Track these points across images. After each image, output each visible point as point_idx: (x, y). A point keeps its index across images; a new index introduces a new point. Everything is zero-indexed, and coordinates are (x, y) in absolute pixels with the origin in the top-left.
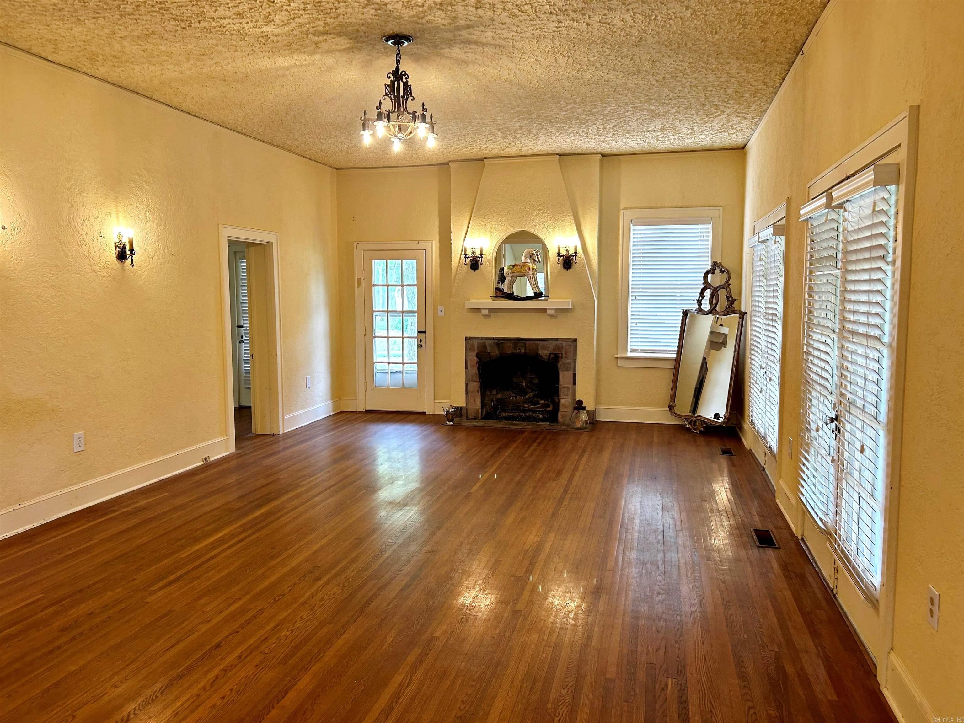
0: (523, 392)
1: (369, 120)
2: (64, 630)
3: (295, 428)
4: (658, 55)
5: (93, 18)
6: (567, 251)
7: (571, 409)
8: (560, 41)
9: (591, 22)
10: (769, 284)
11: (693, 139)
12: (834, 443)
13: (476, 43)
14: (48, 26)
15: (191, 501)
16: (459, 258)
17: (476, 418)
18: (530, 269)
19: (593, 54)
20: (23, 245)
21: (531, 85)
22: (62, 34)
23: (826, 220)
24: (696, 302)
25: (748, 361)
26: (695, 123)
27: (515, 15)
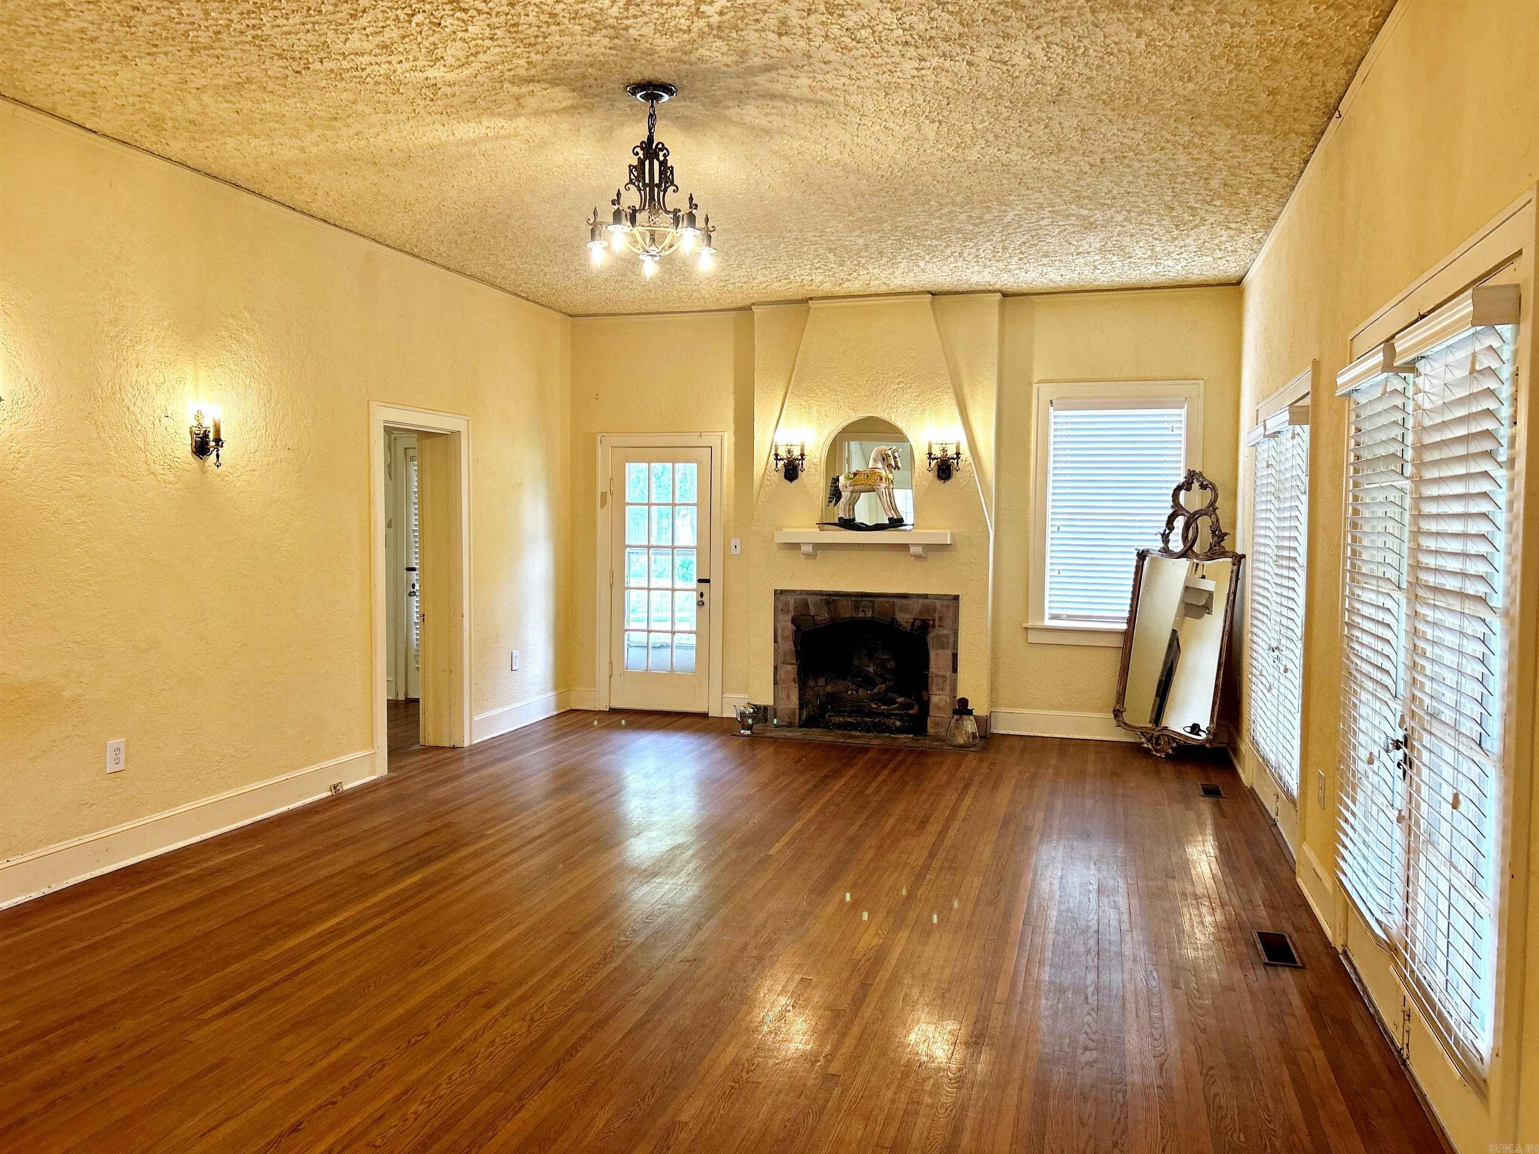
0: (868, 682)
1: (601, 224)
2: (40, 1088)
3: (491, 736)
4: (1091, 118)
5: (148, 54)
6: (944, 450)
7: (949, 712)
8: (923, 93)
9: (976, 60)
10: (1282, 506)
11: (1154, 267)
12: (1400, 786)
13: (783, 97)
14: (77, 68)
15: (300, 859)
16: (766, 460)
17: (790, 725)
18: (881, 479)
19: (980, 118)
20: (32, 427)
21: (879, 173)
22: (102, 82)
23: (1384, 393)
24: (1159, 537)
25: (1247, 637)
26: (1156, 239)
27: (846, 48)
